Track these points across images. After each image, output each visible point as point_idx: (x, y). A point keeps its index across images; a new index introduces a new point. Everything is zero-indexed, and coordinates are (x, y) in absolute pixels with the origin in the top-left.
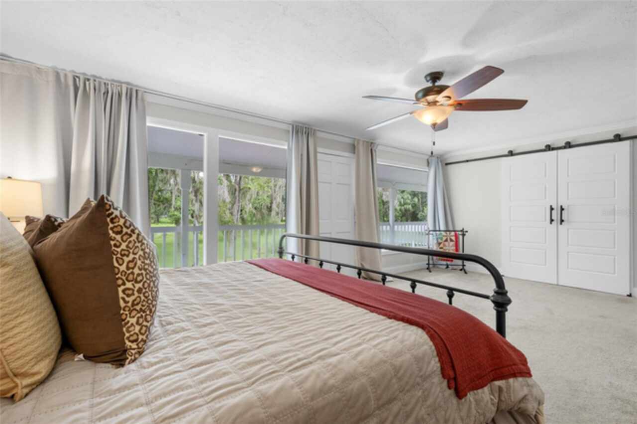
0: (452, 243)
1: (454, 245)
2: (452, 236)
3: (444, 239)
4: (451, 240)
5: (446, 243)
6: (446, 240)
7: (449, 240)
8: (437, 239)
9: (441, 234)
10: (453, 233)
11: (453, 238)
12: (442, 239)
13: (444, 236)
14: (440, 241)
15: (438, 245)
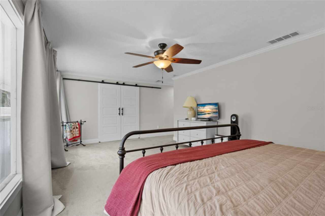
0: (77, 130)
1: (78, 130)
2: (77, 125)
3: (73, 127)
4: (77, 128)
5: (74, 130)
6: (74, 128)
7: (75, 128)
8: (70, 128)
9: (71, 125)
10: (77, 124)
11: (78, 126)
12: (72, 127)
13: (73, 126)
14: (71, 129)
15: (70, 132)
